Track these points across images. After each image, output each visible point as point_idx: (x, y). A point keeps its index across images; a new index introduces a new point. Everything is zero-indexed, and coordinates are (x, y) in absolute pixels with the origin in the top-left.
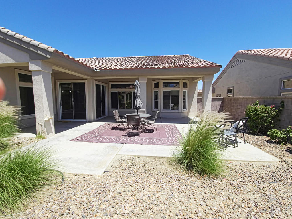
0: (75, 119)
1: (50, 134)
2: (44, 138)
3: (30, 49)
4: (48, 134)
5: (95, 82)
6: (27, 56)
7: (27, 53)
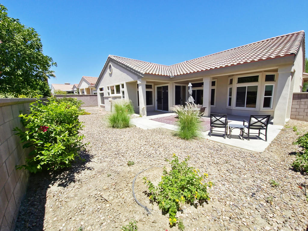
0: (163, 110)
1: (144, 115)
2: (142, 117)
3: (138, 74)
4: (143, 115)
5: (175, 85)
6: (136, 77)
7: (137, 75)
